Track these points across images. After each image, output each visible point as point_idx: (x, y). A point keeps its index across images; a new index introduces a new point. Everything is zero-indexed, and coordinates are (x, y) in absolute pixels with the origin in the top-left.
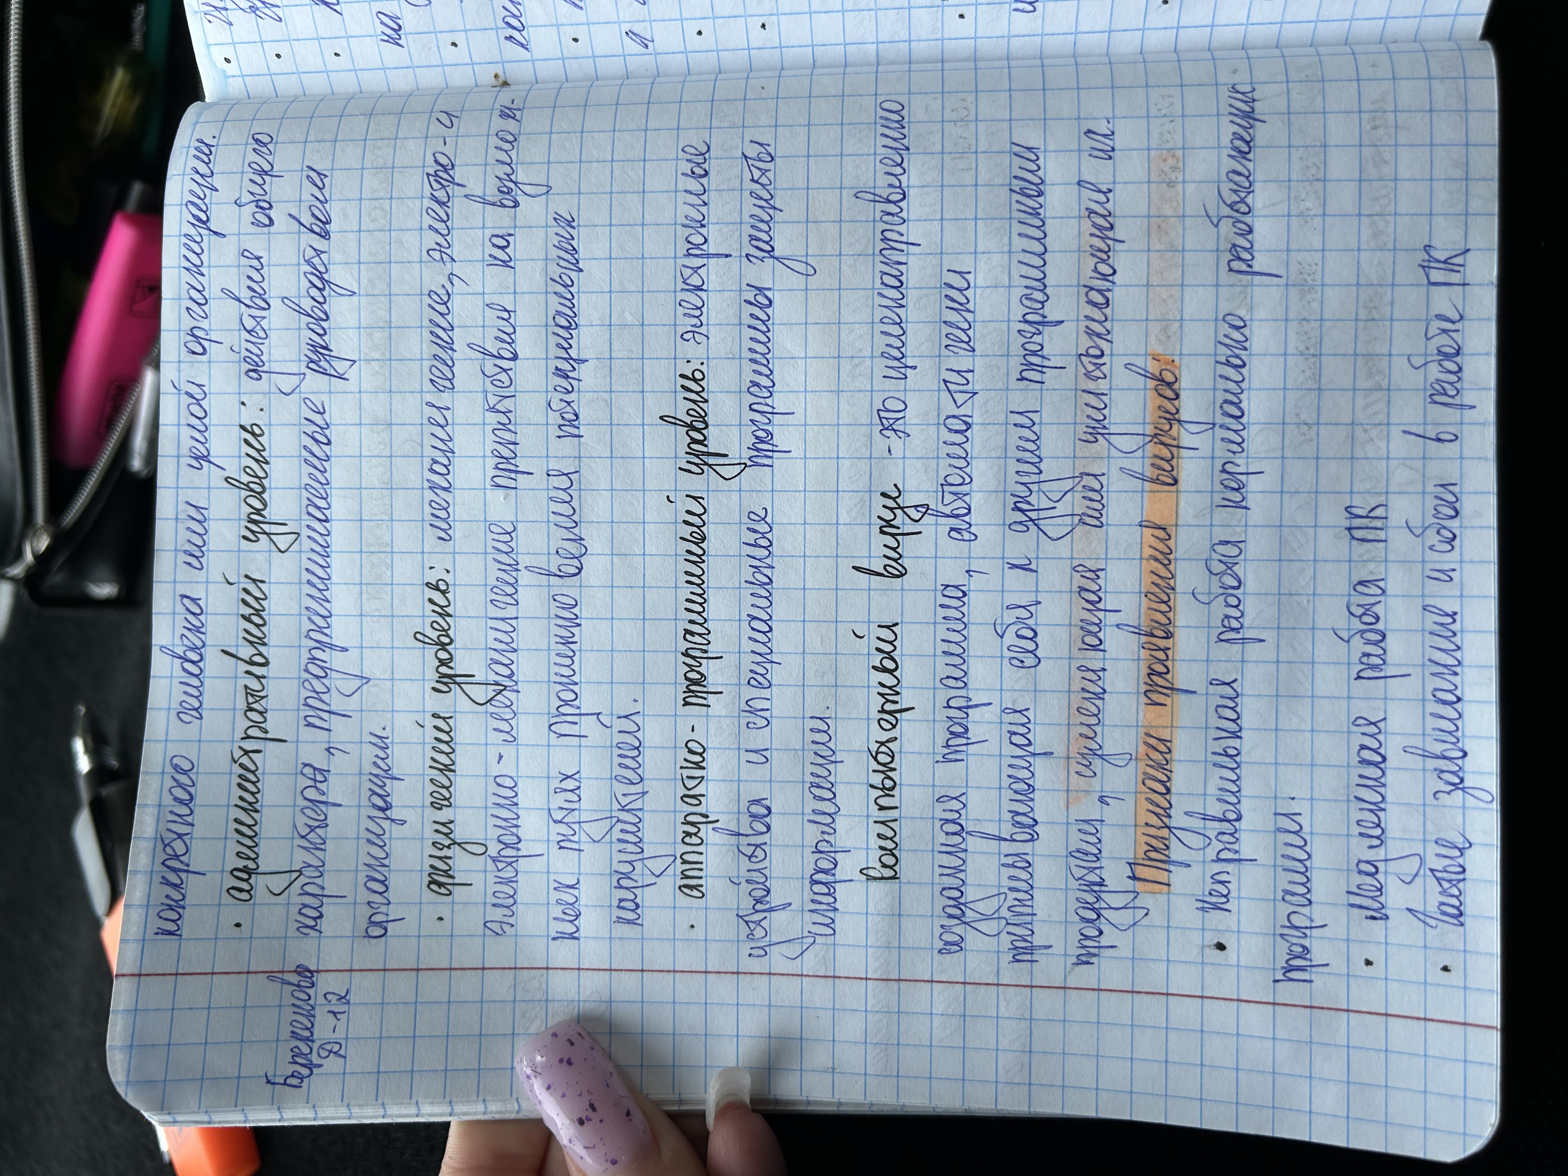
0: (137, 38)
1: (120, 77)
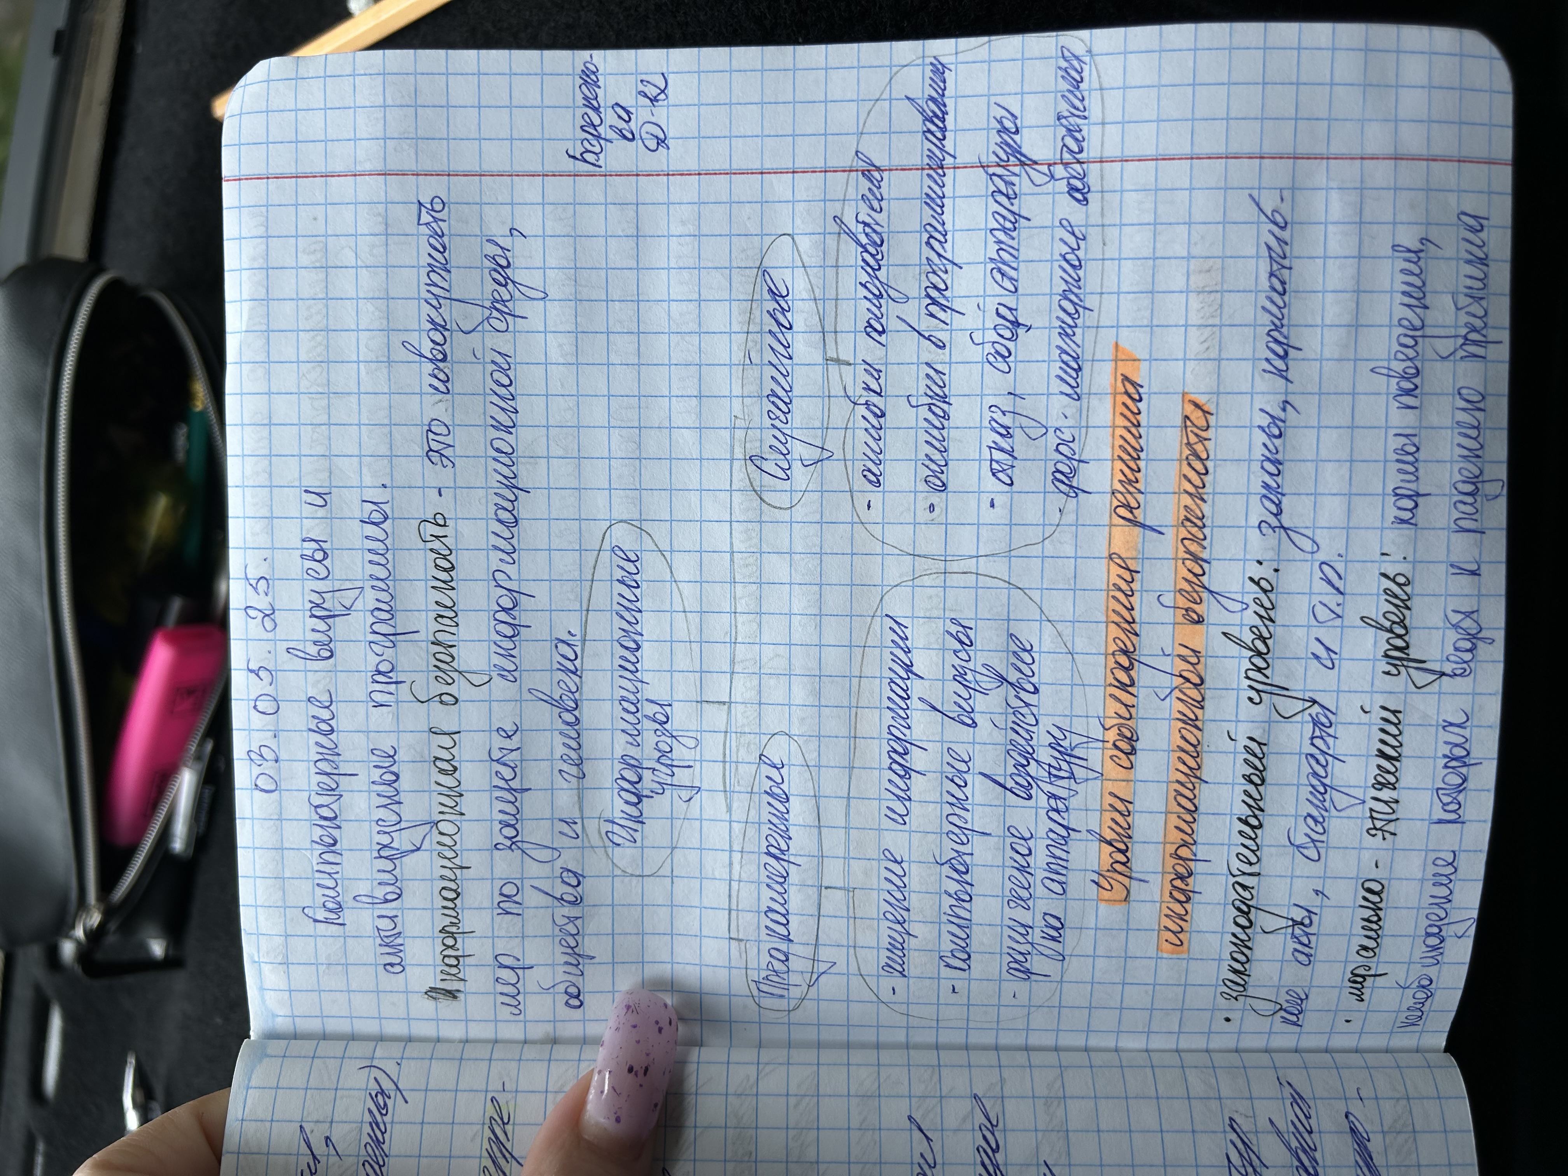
0: (181, 456)
1: (161, 504)
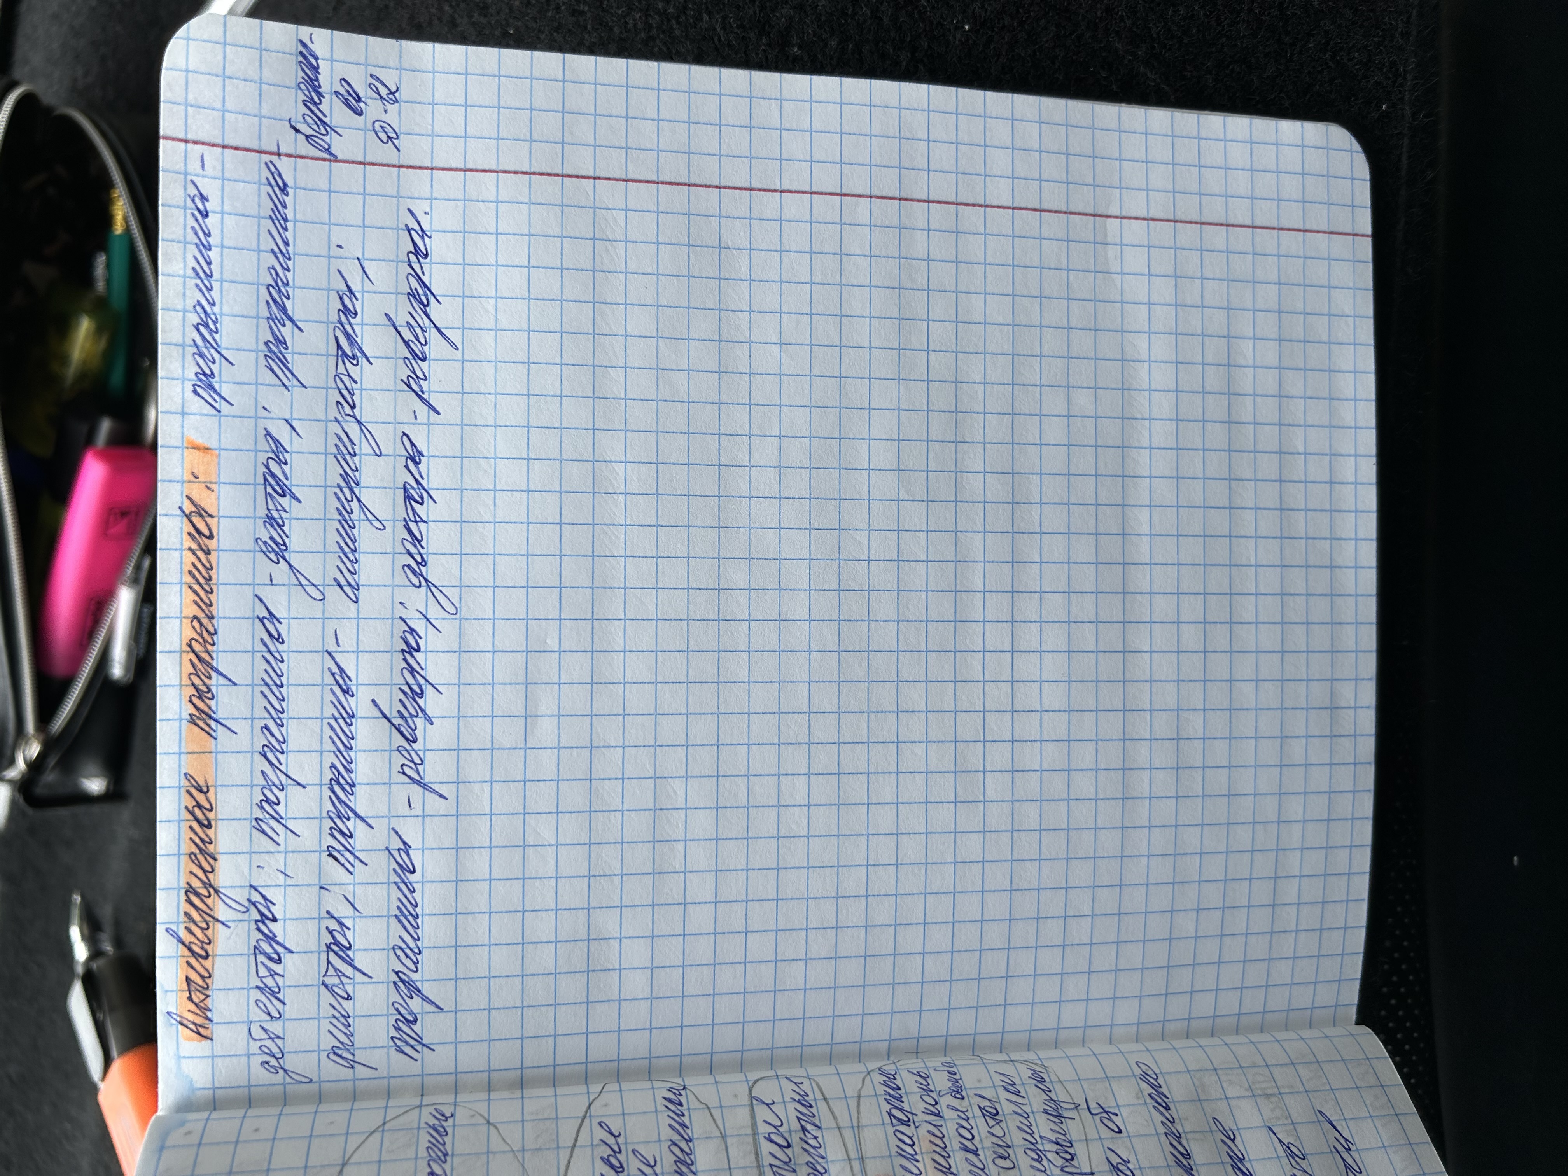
0: (100, 285)
1: (85, 326)
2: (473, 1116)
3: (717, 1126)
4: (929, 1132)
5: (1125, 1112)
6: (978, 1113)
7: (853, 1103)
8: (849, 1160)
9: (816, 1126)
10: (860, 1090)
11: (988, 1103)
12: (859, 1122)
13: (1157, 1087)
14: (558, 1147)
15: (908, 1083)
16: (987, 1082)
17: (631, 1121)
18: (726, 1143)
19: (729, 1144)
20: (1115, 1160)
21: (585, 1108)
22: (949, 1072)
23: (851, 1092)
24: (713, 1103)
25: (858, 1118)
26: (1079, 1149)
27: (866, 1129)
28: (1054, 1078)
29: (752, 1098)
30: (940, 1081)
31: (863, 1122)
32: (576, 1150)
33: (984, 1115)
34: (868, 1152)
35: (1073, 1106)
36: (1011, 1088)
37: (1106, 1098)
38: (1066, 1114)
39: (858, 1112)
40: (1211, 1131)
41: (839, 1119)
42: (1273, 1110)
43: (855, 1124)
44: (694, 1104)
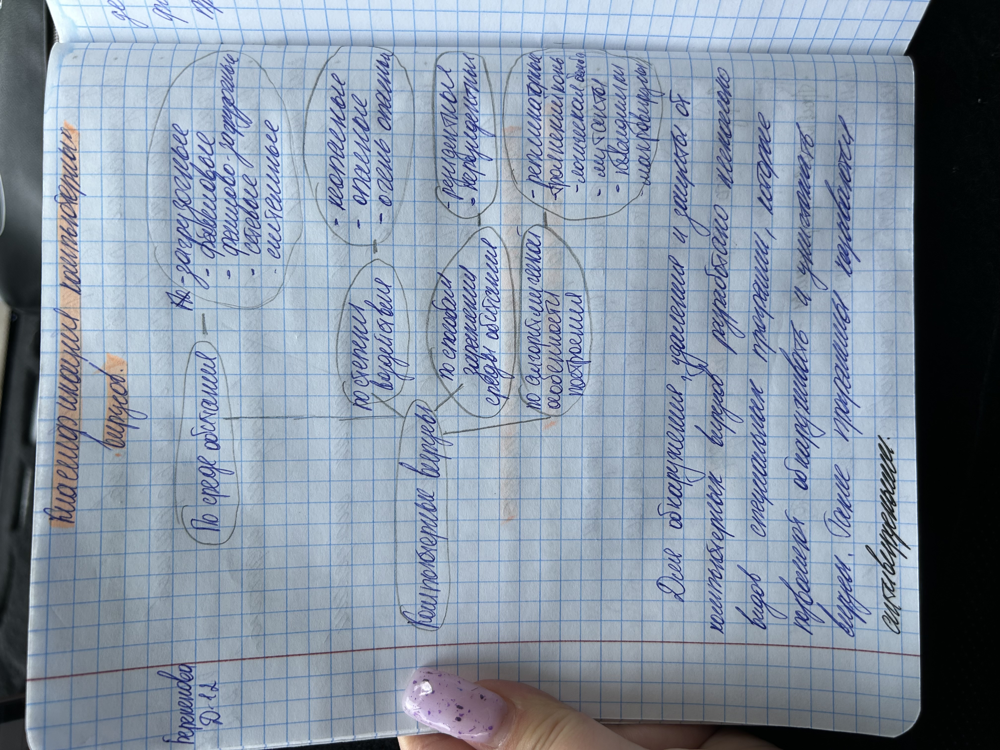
2: (251, 62)
3: (410, 83)
4: (552, 101)
5: (695, 102)
6: (590, 91)
7: (505, 76)
8: (494, 115)
9: (477, 90)
10: (512, 68)
11: (599, 86)
12: (506, 90)
13: (725, 87)
14: (304, 88)
15: (548, 65)
16: (604, 71)
17: (353, 74)
18: (414, 96)
19: (415, 96)
20: (677, 133)
21: (324, 63)
22: (579, 61)
23: (505, 69)
24: (410, 67)
25: (506, 88)
26: (654, 124)
27: (510, 95)
28: (653, 73)
29: (436, 66)
30: (571, 67)
31: (509, 90)
32: (316, 91)
33: (594, 93)
34: (508, 111)
35: (660, 94)
36: (620, 77)
37: (686, 91)
38: (653, 99)
39: (507, 83)
40: (754, 121)
41: (493, 87)
42: (805, 112)
43: (503, 91)
44: (397, 66)
